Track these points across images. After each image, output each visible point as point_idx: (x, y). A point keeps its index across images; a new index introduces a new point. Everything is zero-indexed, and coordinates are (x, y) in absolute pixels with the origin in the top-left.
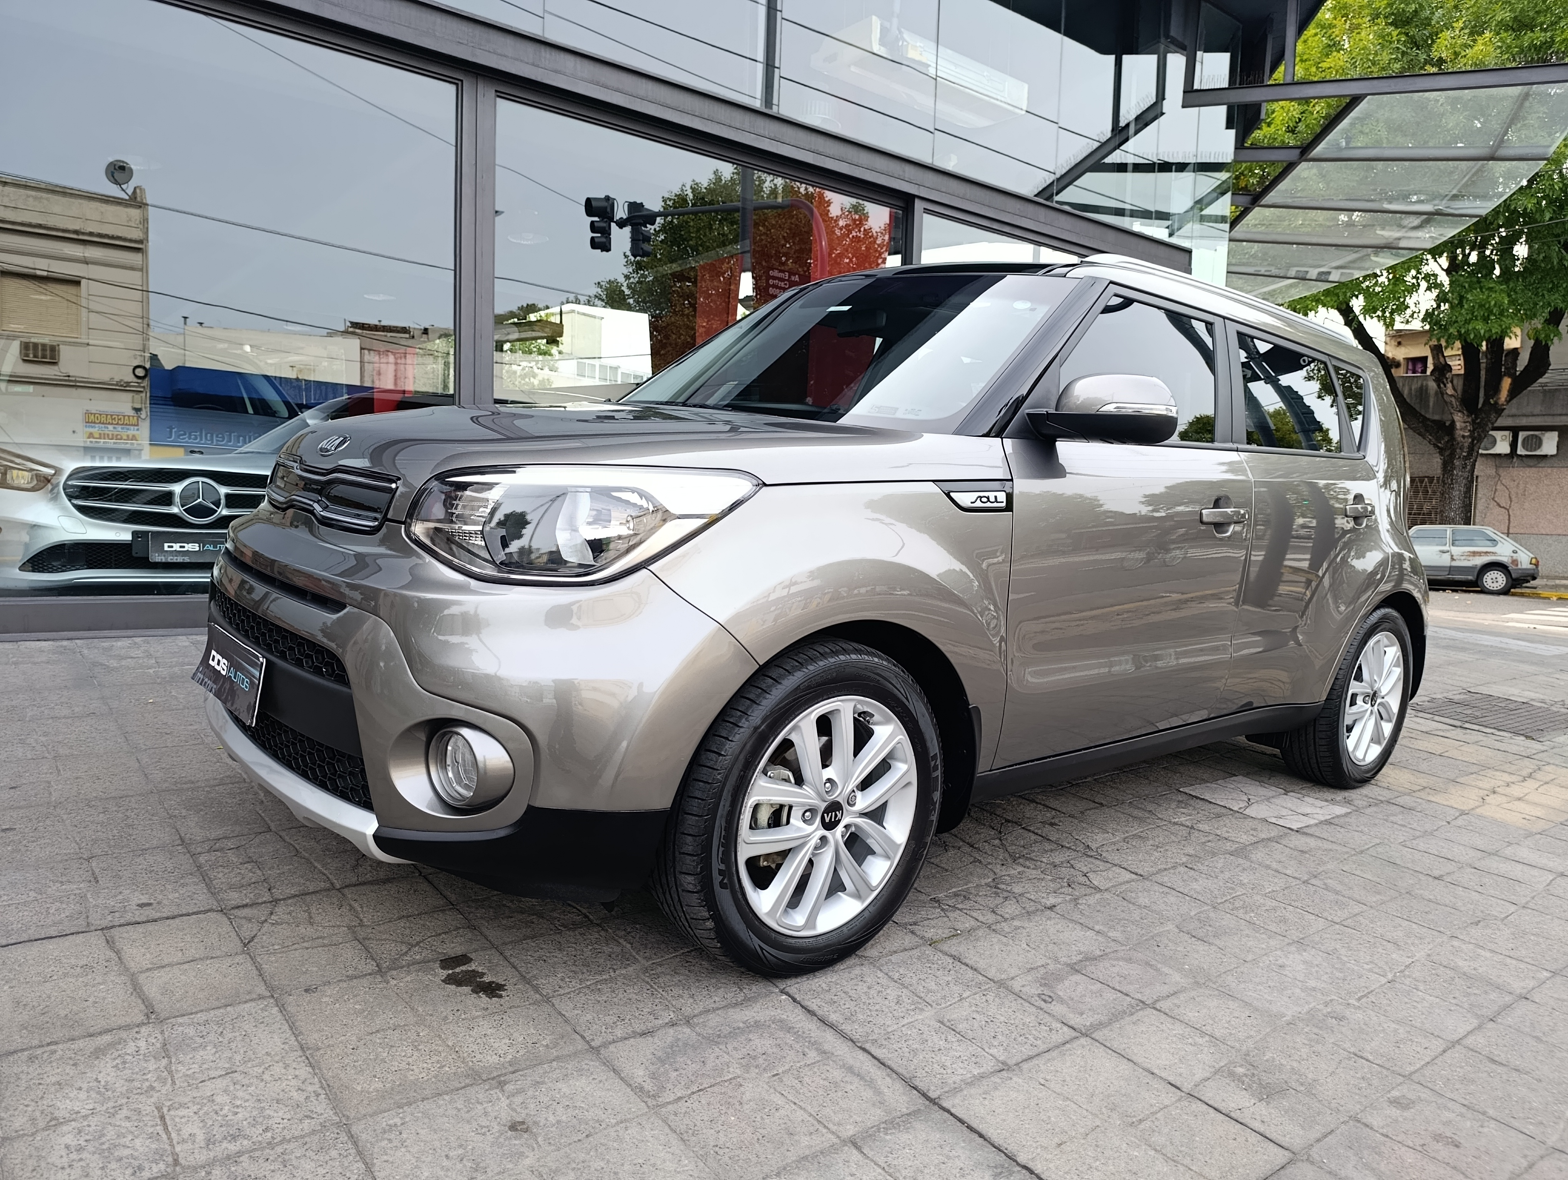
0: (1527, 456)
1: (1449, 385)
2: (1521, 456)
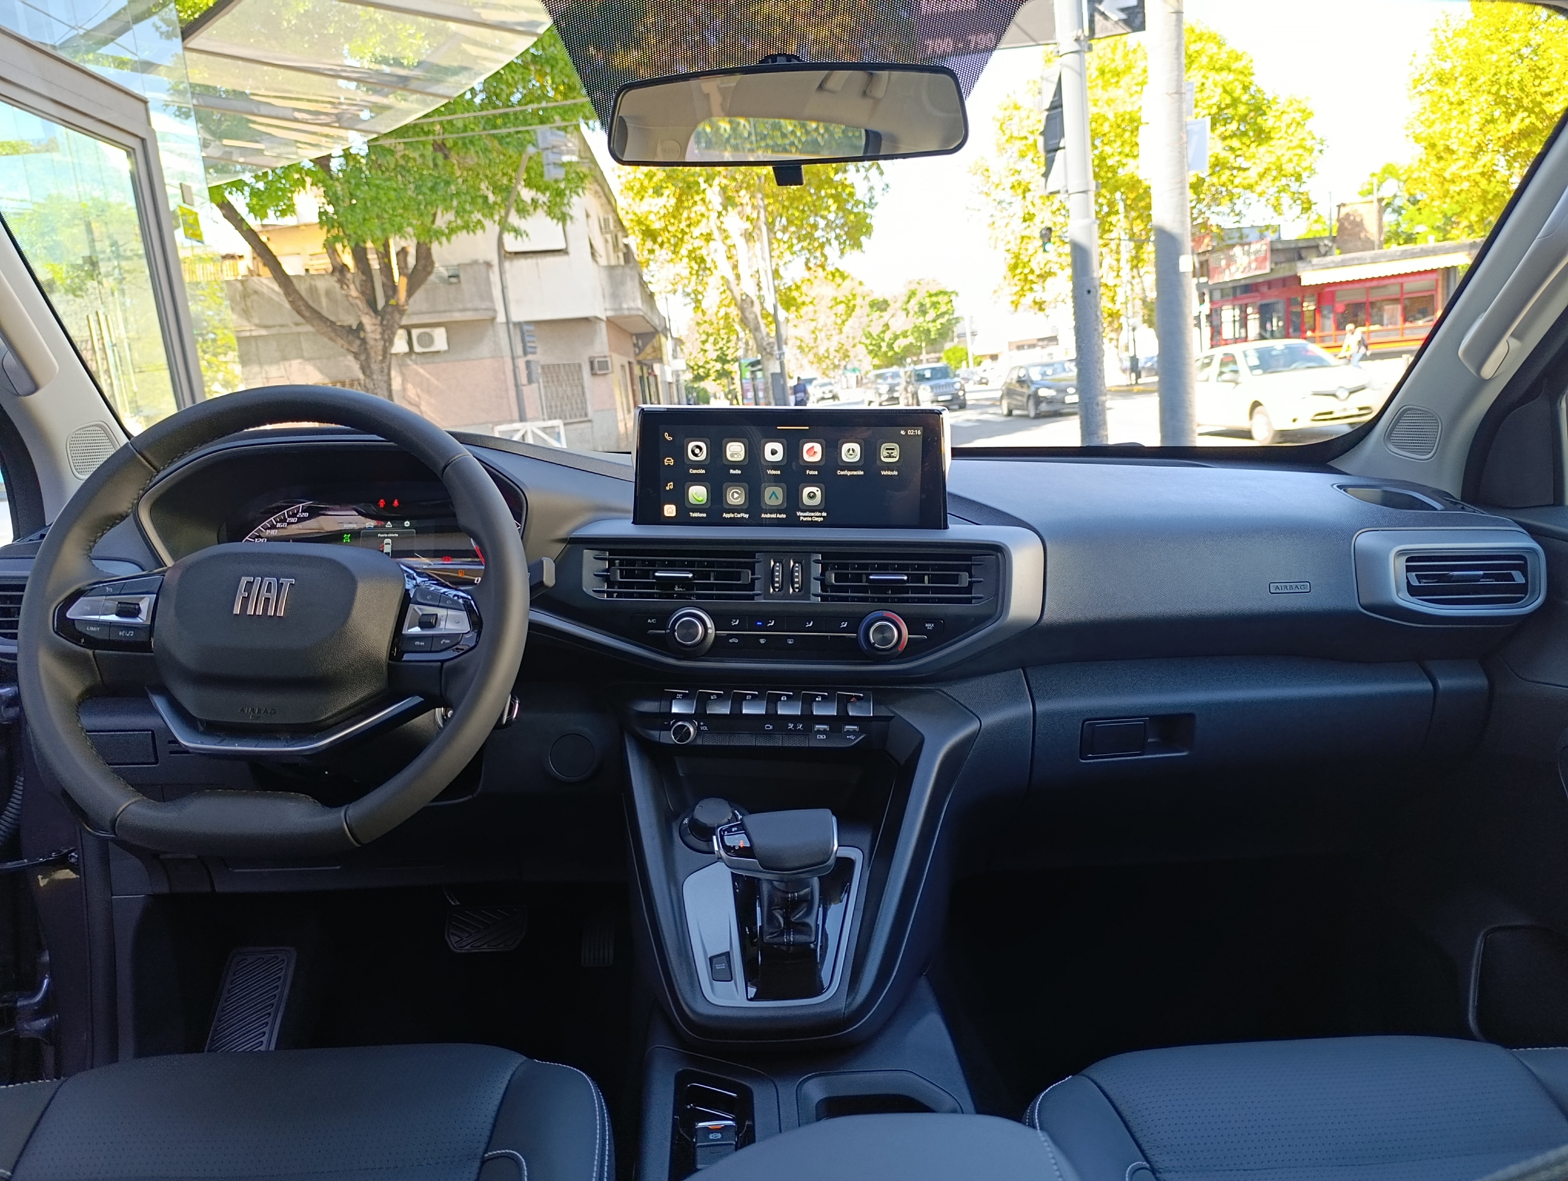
0: (424, 353)
1: (352, 286)
2: (418, 354)
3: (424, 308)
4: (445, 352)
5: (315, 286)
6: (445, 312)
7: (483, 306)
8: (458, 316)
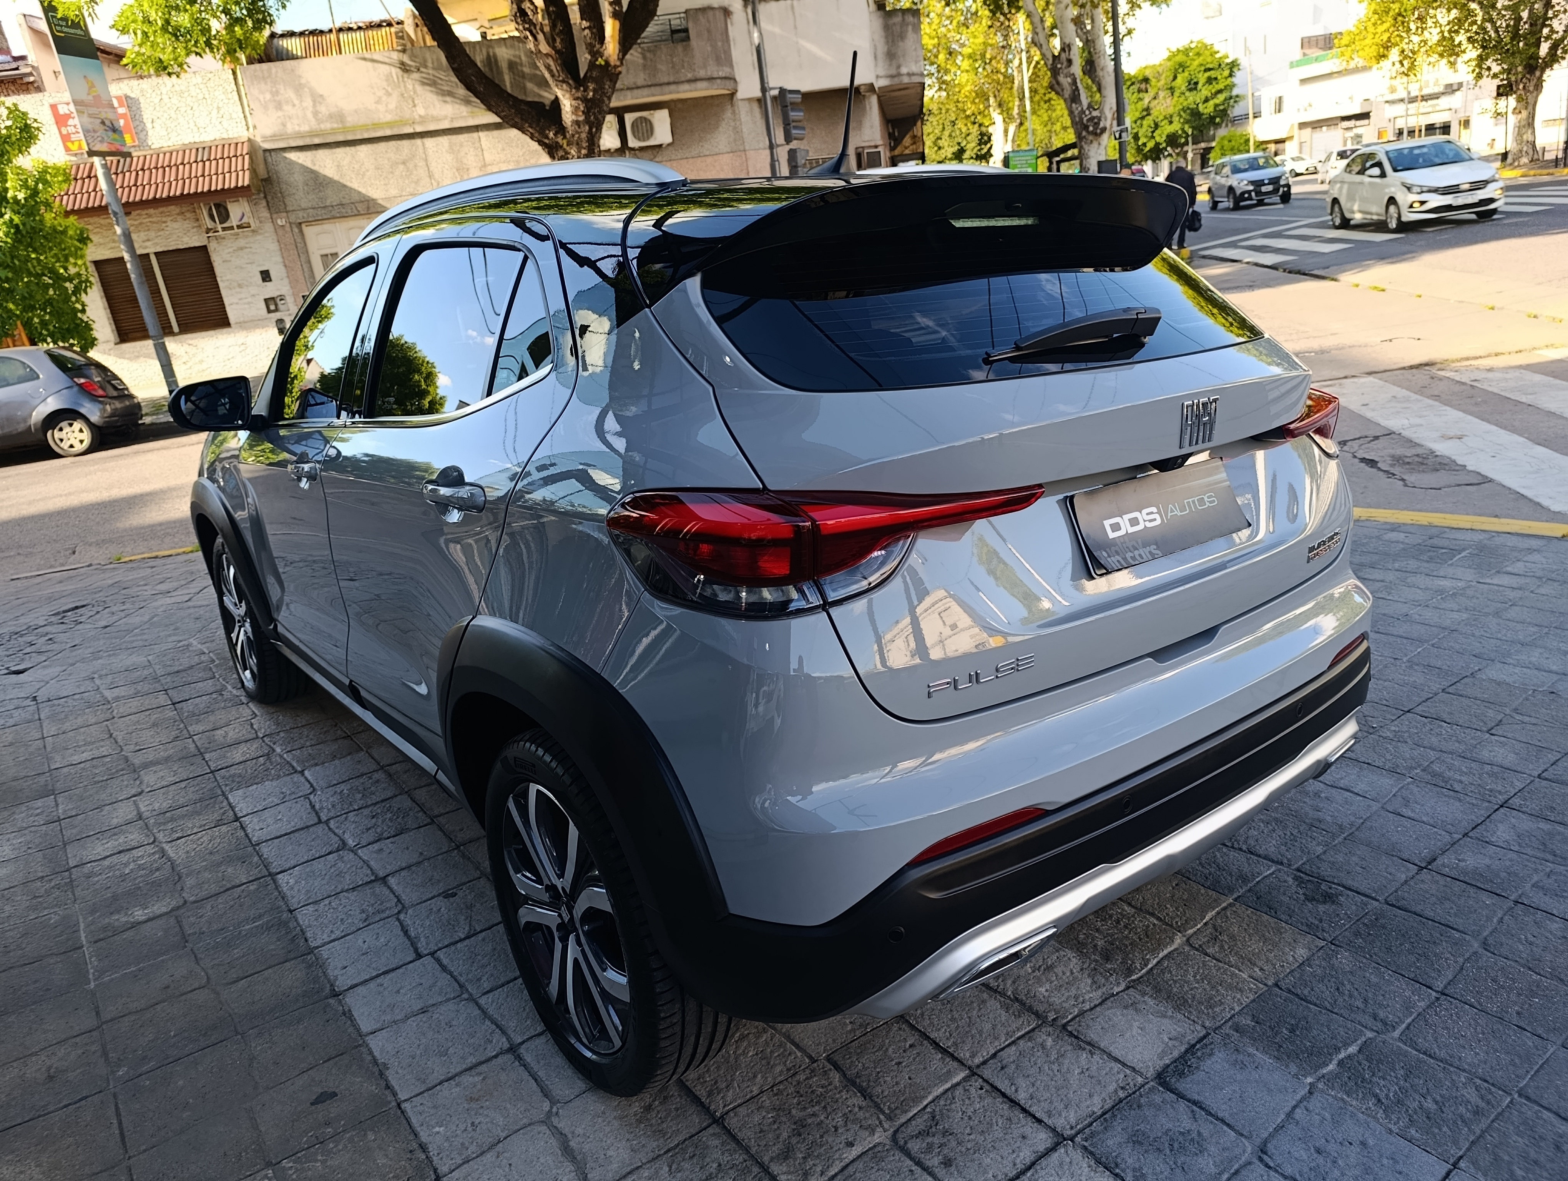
1: (541, 38)
2: (633, 149)
3: (640, 82)
4: (669, 145)
5: (495, 56)
6: (669, 84)
7: (721, 74)
8: (686, 92)
